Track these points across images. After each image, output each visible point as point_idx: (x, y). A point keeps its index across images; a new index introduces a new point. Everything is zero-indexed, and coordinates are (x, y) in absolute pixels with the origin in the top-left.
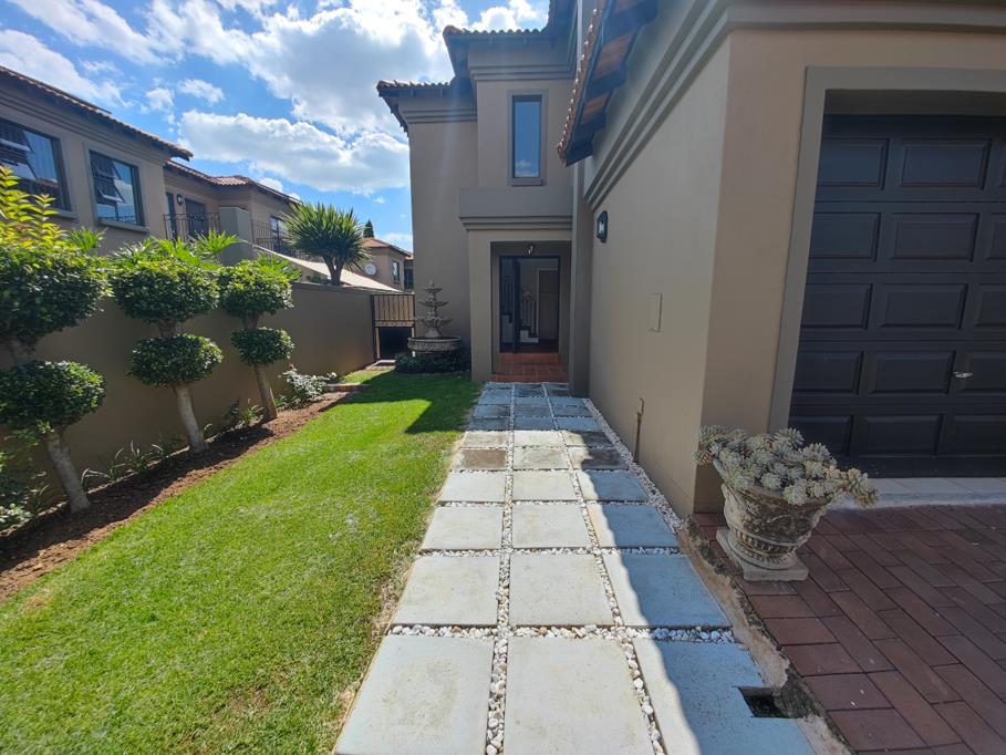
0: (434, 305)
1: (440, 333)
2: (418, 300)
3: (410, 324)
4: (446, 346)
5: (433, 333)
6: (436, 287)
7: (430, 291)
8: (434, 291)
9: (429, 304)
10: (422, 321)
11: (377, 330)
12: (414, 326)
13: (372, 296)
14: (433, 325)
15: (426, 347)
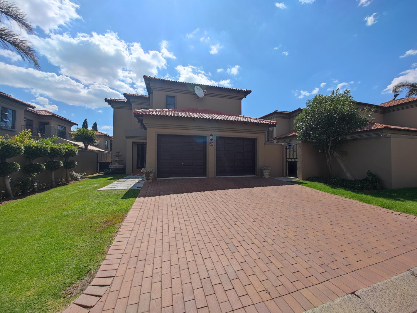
0: (118, 156)
1: (119, 164)
2: (113, 155)
3: (110, 162)
4: (120, 167)
5: (117, 164)
6: (119, 151)
7: (117, 152)
8: (118, 152)
9: (116, 156)
10: (114, 160)
11: (98, 163)
12: (111, 162)
13: (98, 153)
14: (117, 161)
15: (114, 167)
